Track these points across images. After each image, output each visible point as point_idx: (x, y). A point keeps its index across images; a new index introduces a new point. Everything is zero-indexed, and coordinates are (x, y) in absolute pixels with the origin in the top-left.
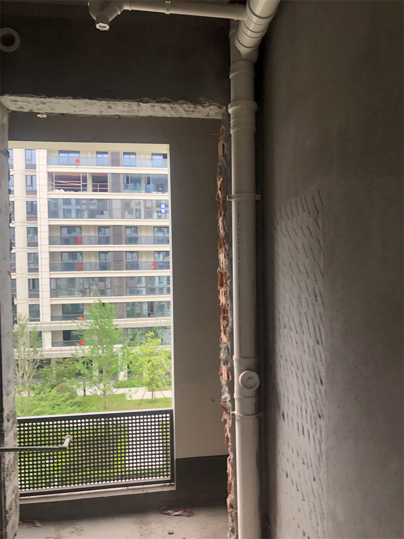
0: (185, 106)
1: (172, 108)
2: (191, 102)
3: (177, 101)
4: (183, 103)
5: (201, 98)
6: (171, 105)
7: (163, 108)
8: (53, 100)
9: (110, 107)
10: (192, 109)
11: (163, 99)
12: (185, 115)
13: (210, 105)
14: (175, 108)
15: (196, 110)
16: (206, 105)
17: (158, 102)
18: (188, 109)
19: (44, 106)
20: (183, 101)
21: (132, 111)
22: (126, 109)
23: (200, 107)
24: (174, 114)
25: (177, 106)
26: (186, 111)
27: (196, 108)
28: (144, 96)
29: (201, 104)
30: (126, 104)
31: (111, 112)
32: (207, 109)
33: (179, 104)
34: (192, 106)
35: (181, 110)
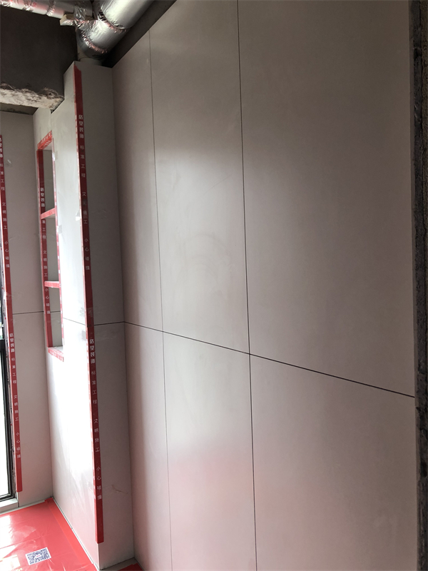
0: (28, 94)
1: (13, 95)
2: (36, 92)
3: (20, 89)
4: (26, 92)
5: (46, 89)
6: (13, 92)
7: (3, 94)
10: (35, 99)
11: (4, 85)
12: (26, 104)
13: (55, 97)
14: (17, 95)
15: (39, 100)
16: (52, 96)
18: (31, 98)
20: (27, 90)
23: (44, 98)
24: (14, 101)
25: (20, 94)
26: (29, 100)
27: (40, 98)
29: (47, 95)
32: (53, 101)
33: (22, 92)
34: (37, 96)
35: (24, 98)
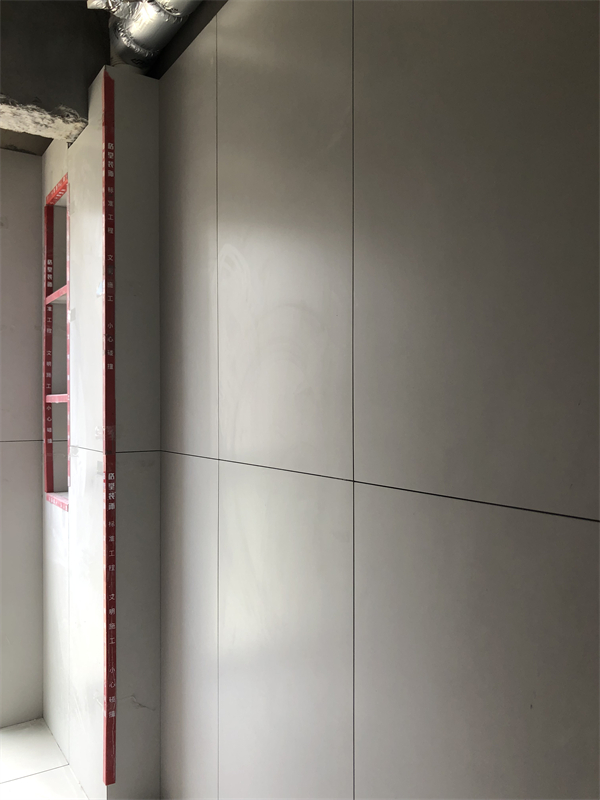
0: (36, 114)
1: (14, 114)
2: (47, 110)
3: (25, 104)
4: (33, 109)
5: (63, 108)
6: (15, 109)
10: (46, 122)
12: (32, 130)
13: (75, 121)
14: (20, 114)
15: (52, 125)
16: (70, 119)
18: (40, 121)
20: (34, 107)
23: (59, 121)
24: (15, 125)
25: (23, 112)
26: (38, 123)
27: (53, 122)
29: (62, 117)
32: (71, 126)
33: (27, 109)
34: (49, 117)
35: (29, 120)
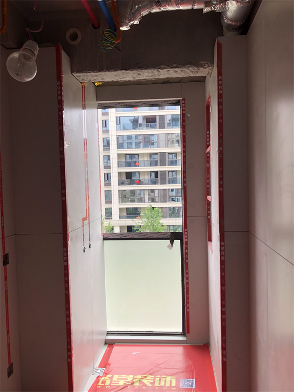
0: (191, 68)
1: (182, 71)
2: (194, 66)
3: (184, 66)
5: (202, 62)
6: (181, 69)
7: (176, 72)
8: (102, 73)
9: (139, 74)
10: (196, 70)
11: (175, 65)
12: (192, 75)
13: (208, 67)
14: (184, 71)
16: (206, 67)
17: (171, 68)
18: (193, 70)
19: (97, 77)
20: (189, 66)
21: (155, 75)
22: (150, 75)
23: (201, 69)
24: (184, 75)
25: (185, 69)
26: (193, 72)
27: (199, 70)
28: (162, 64)
29: (202, 66)
30: (150, 71)
31: (141, 78)
32: (207, 69)
34: (196, 68)
35: (189, 72)
